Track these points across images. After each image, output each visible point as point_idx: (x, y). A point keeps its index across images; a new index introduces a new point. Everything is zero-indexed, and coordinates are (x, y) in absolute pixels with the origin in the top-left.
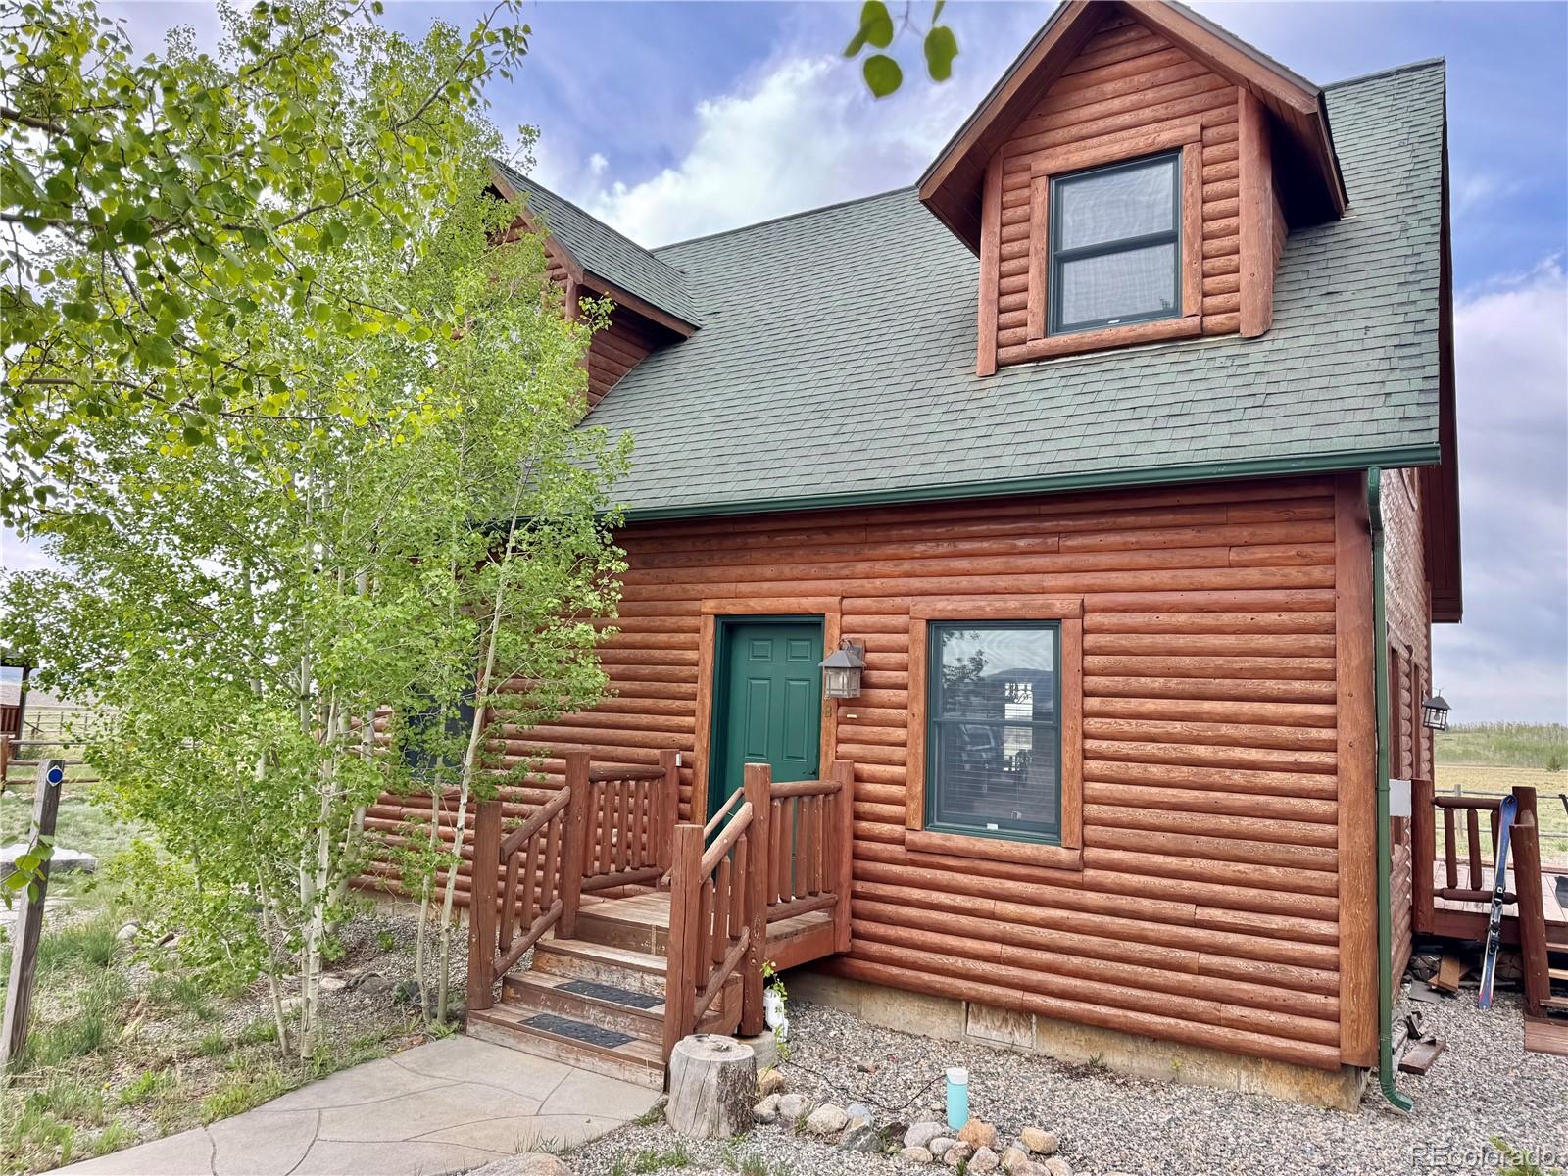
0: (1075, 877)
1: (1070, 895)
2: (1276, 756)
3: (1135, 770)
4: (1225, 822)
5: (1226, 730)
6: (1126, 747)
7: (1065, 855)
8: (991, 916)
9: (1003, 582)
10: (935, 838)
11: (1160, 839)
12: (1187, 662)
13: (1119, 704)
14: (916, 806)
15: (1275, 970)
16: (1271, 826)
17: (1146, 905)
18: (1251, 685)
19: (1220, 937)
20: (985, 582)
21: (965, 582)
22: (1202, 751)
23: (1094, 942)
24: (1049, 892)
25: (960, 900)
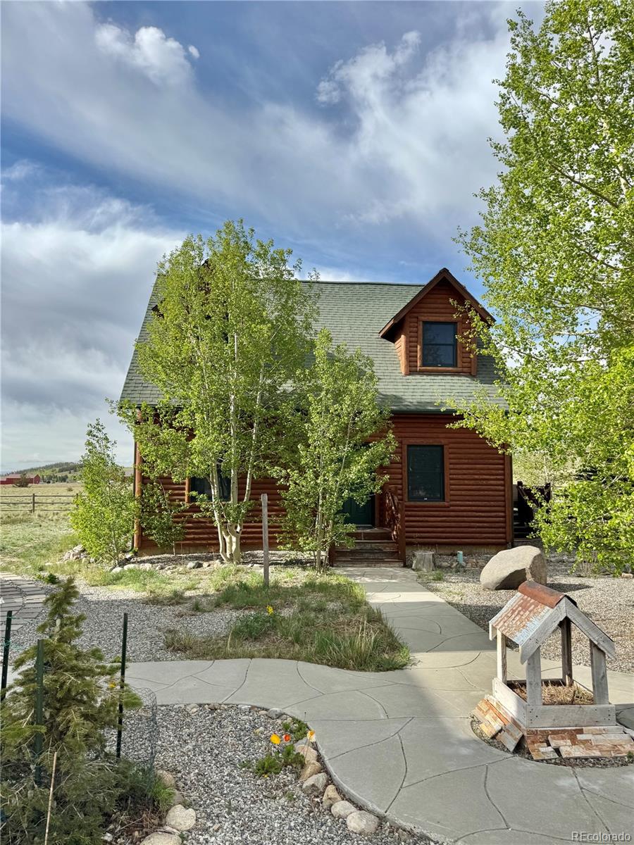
0: (448, 509)
1: (447, 513)
2: (492, 477)
3: (462, 482)
4: (482, 493)
5: (482, 471)
6: (460, 477)
7: (446, 504)
8: (427, 521)
9: (428, 435)
10: (412, 503)
11: (468, 498)
12: (473, 456)
13: (458, 466)
14: (406, 495)
15: (493, 525)
16: (491, 493)
17: (465, 514)
18: (487, 461)
19: (481, 519)
20: (423, 435)
21: (417, 435)
22: (476, 477)
23: (453, 524)
24: (442, 513)
25: (418, 519)
